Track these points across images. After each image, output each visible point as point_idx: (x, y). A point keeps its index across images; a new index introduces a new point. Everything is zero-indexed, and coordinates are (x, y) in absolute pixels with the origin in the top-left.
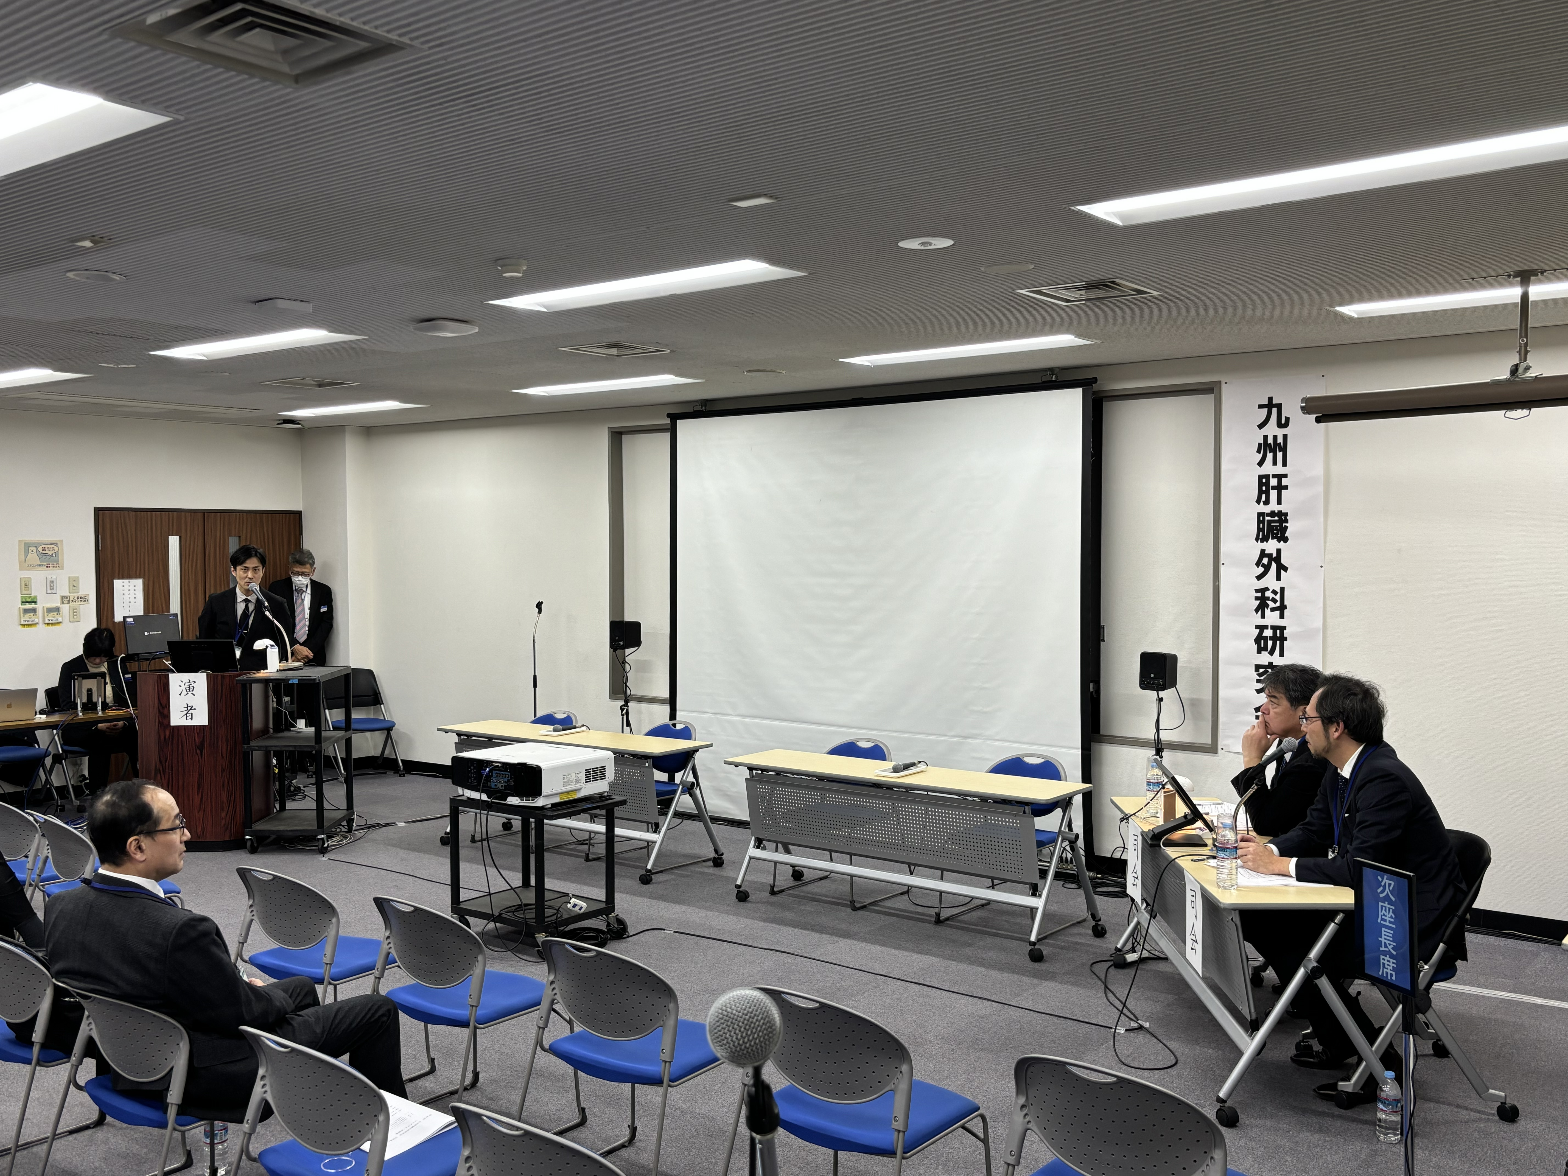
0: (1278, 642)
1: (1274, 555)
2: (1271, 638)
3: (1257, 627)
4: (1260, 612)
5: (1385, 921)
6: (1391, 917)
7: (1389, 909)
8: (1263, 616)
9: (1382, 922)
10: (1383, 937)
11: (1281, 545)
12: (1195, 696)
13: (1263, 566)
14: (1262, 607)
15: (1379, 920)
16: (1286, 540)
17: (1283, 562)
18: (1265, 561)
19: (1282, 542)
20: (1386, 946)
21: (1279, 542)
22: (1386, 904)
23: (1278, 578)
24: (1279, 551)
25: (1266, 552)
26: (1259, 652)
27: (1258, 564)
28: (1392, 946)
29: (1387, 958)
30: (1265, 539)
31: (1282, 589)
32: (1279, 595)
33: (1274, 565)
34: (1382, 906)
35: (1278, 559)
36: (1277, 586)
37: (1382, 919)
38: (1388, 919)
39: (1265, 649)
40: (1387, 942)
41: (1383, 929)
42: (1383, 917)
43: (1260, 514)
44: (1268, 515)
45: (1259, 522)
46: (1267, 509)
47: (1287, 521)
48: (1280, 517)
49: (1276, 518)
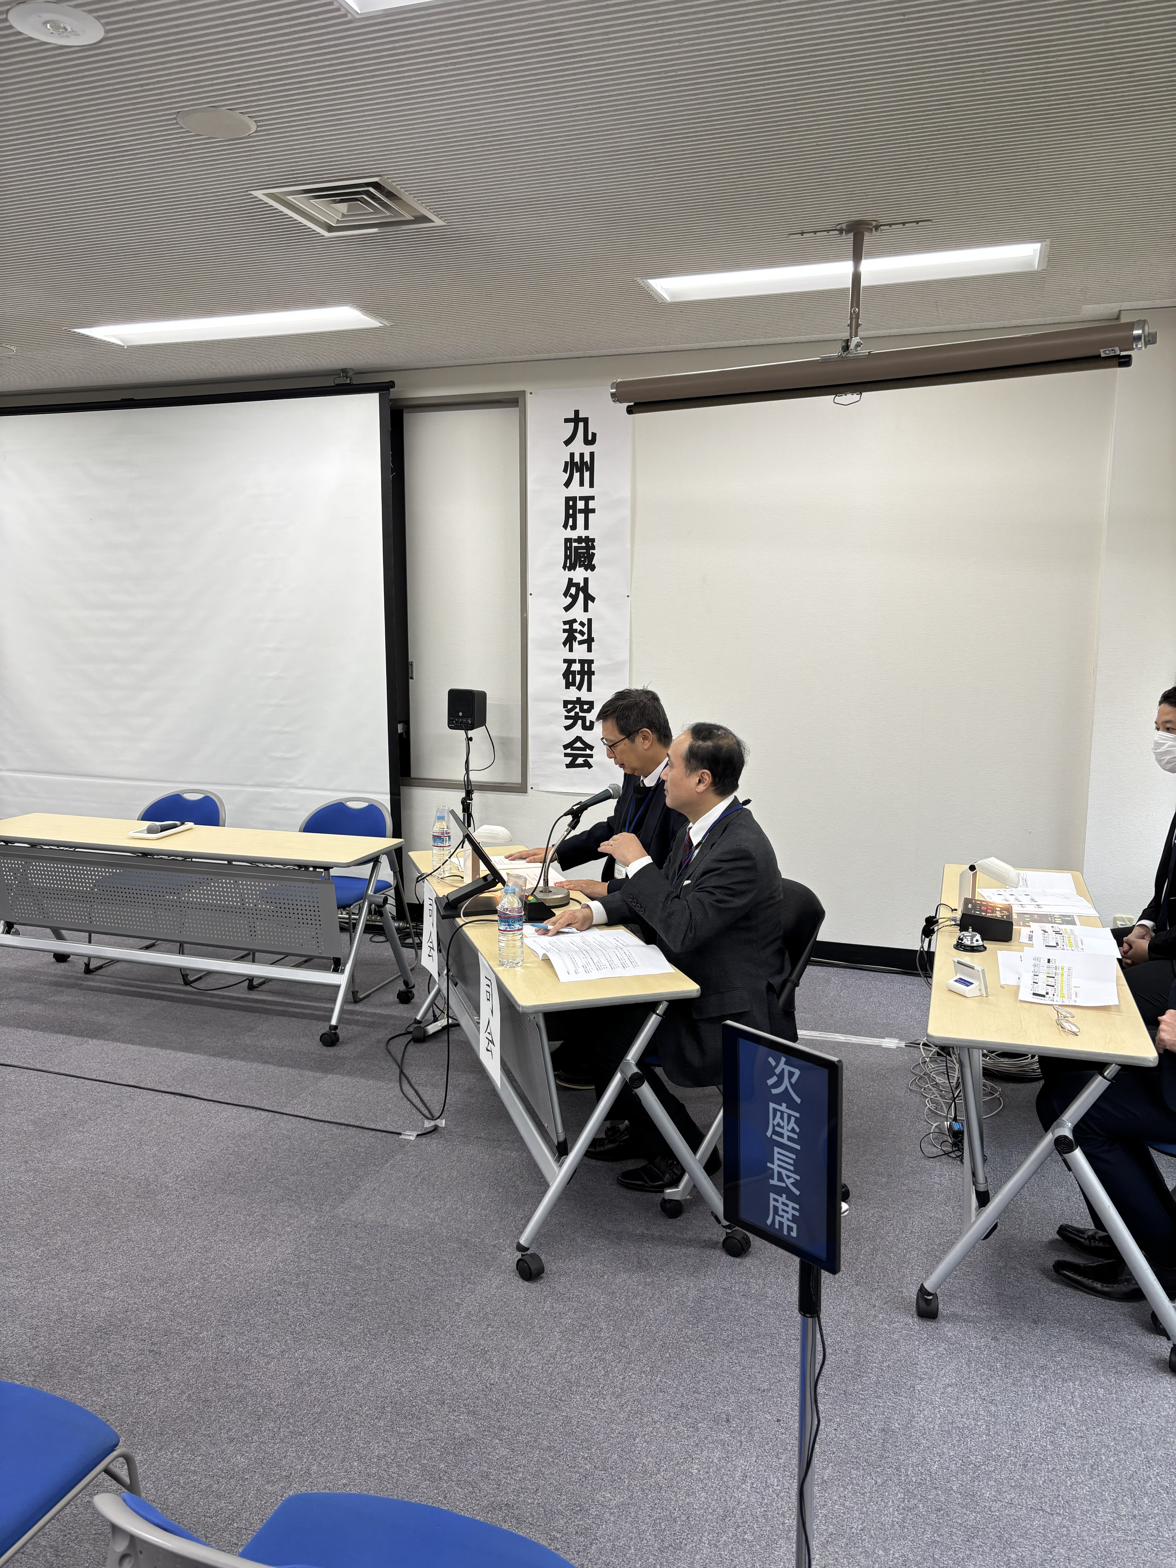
0: (586, 676)
1: (582, 585)
2: (579, 673)
3: (565, 661)
4: (568, 646)
5: (781, 1135)
6: (793, 1130)
7: (789, 1116)
8: (571, 650)
9: (774, 1137)
10: (776, 1162)
11: (589, 574)
12: (505, 735)
13: (571, 596)
14: (569, 641)
15: (769, 1134)
16: (593, 568)
17: (590, 591)
18: (573, 590)
19: (589, 570)
20: (781, 1179)
21: (586, 570)
22: (783, 1107)
23: (586, 609)
24: (586, 580)
25: (574, 581)
26: (567, 687)
27: (566, 594)
28: (792, 1180)
29: (783, 1199)
30: (572, 567)
31: (590, 621)
32: (586, 626)
33: (581, 595)
34: (775, 1110)
35: (585, 589)
36: (583, 617)
37: (775, 1132)
38: (786, 1133)
39: (573, 684)
40: (784, 1172)
41: (776, 1149)
42: (777, 1129)
43: (567, 540)
44: (575, 540)
45: (566, 548)
46: (574, 535)
47: (593, 548)
48: (587, 544)
49: (584, 544)
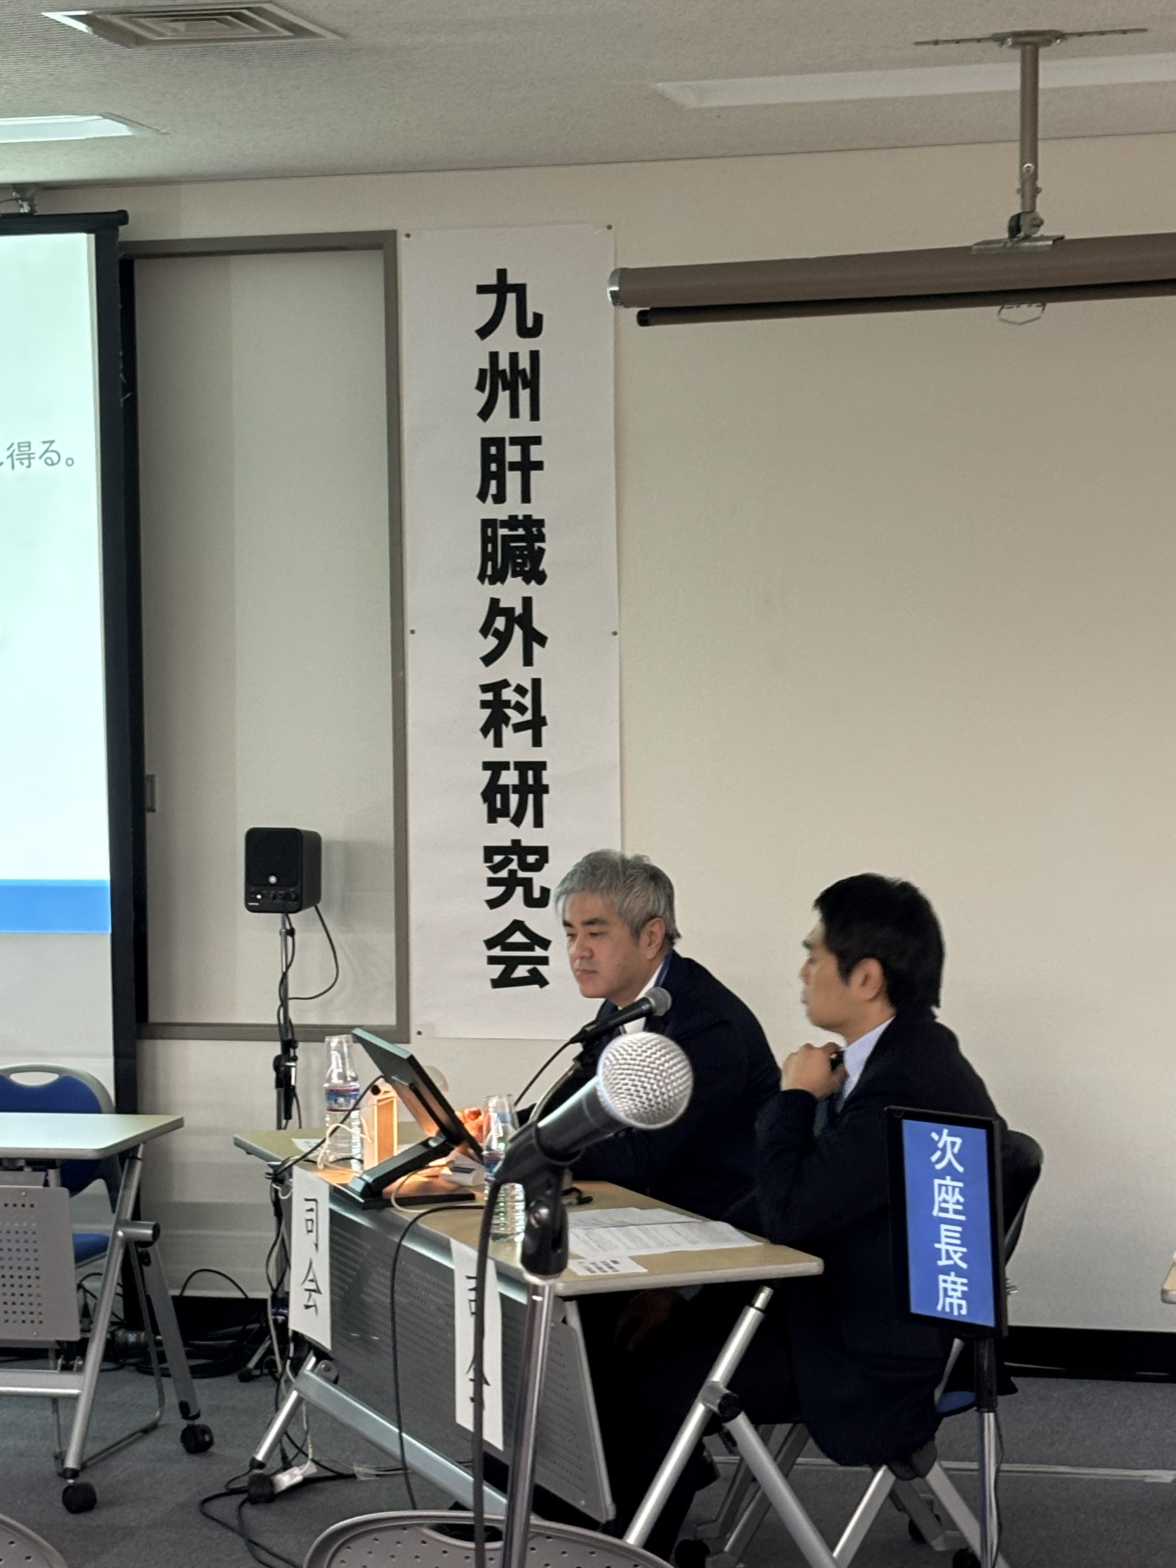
0: (531, 797)
3: (487, 766)
4: (491, 735)
5: (946, 1210)
7: (954, 1187)
8: (498, 743)
9: (940, 1215)
10: (943, 1240)
11: (532, 589)
13: (497, 634)
14: (495, 724)
15: (935, 1212)
16: (541, 578)
17: (537, 624)
18: (500, 623)
19: (533, 583)
20: (949, 1258)
21: (528, 582)
22: (948, 1181)
23: (528, 660)
24: (527, 602)
25: (502, 605)
26: (492, 819)
27: (485, 631)
28: (960, 1255)
29: (952, 1277)
30: (498, 577)
31: (536, 683)
32: (529, 696)
33: (518, 633)
34: (940, 1186)
35: (525, 619)
36: (525, 678)
37: (941, 1209)
38: (951, 1207)
39: (504, 812)
40: (951, 1249)
41: (943, 1227)
42: (944, 1205)
43: (487, 524)
44: (504, 524)
45: (485, 540)
46: (501, 513)
47: (542, 538)
48: (527, 529)
49: (521, 531)
